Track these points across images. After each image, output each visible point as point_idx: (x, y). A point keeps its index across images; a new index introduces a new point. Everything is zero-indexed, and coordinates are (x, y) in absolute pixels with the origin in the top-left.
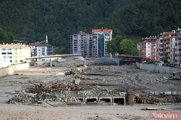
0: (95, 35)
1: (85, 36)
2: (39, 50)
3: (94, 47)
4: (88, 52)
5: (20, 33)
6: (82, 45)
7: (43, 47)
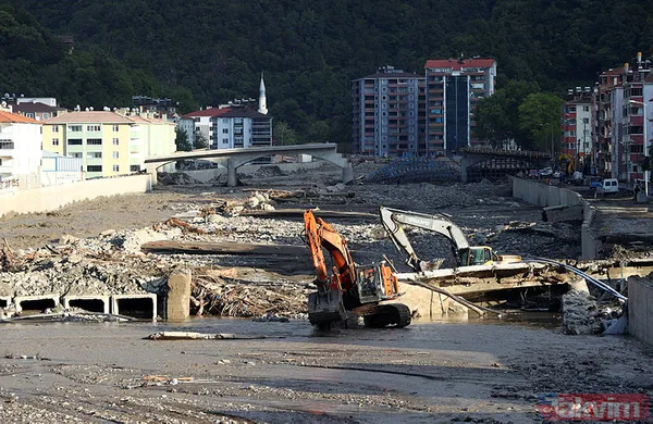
0: (436, 79)
1: (402, 81)
2: (225, 131)
3: (433, 120)
4: (413, 139)
5: (199, 73)
6: (390, 114)
7: (238, 121)
